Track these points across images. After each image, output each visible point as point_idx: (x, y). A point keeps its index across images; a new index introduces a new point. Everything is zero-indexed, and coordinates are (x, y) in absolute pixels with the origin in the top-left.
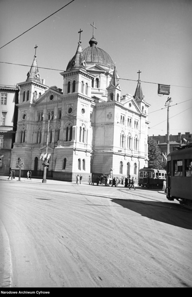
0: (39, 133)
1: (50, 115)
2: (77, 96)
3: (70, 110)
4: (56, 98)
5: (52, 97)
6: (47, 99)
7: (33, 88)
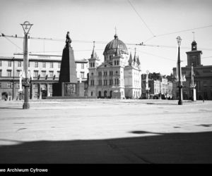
0: (100, 81)
1: (106, 73)
2: (120, 67)
3: (117, 72)
4: (107, 66)
5: (105, 66)
6: (103, 67)
7: (96, 61)
